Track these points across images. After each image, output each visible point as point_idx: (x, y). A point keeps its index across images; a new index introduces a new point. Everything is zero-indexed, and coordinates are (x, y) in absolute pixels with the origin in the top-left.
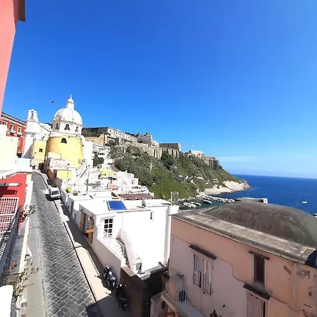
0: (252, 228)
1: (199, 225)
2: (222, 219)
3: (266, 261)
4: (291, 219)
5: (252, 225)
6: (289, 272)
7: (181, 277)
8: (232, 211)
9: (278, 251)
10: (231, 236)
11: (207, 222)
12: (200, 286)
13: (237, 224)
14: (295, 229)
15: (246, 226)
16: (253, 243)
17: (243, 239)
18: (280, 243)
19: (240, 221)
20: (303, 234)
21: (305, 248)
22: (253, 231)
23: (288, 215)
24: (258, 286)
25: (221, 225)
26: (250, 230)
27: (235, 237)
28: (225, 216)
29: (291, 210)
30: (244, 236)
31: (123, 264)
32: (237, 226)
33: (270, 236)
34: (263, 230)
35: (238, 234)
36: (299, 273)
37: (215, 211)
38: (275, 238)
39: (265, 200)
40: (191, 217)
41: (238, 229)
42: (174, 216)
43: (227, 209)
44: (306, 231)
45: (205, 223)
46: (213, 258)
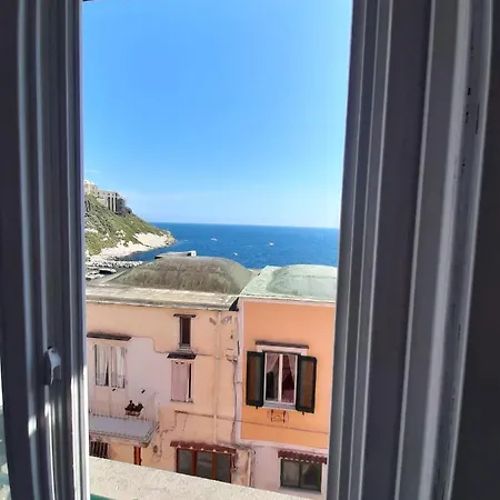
0: (178, 289)
1: (101, 301)
2: (138, 285)
3: (192, 320)
4: (219, 269)
5: (178, 285)
6: (215, 323)
8: (152, 272)
9: (205, 305)
10: (151, 302)
11: (115, 293)
12: (107, 384)
13: (159, 288)
14: (222, 280)
15: (170, 288)
16: (178, 304)
17: (167, 303)
18: (209, 297)
19: (162, 282)
20: (229, 283)
21: (230, 296)
22: (179, 292)
23: (217, 267)
24: (185, 350)
25: (138, 293)
26: (175, 292)
27: (157, 303)
28: (142, 281)
29: (220, 260)
30: (168, 300)
32: (158, 290)
33: (197, 293)
34: (191, 288)
35: (161, 299)
36: (223, 321)
37: (128, 275)
38: (203, 293)
39: (193, 253)
41: (160, 294)
43: (144, 271)
44: (231, 279)
45: (112, 295)
46: (127, 338)
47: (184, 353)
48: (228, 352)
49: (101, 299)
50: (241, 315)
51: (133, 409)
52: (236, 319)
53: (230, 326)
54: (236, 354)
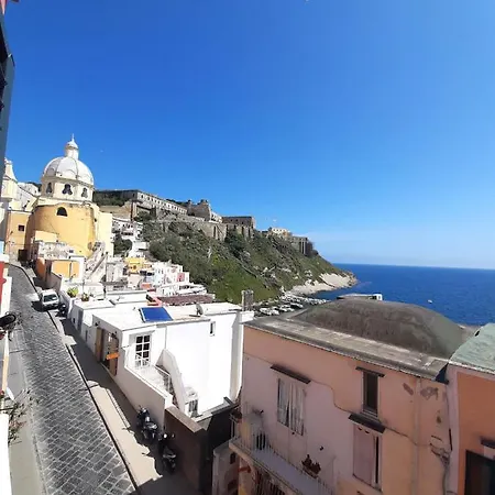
0: (362, 336)
1: (284, 335)
2: (319, 325)
3: (380, 381)
4: (414, 320)
5: (360, 331)
6: (411, 392)
7: (259, 413)
8: (333, 313)
9: (396, 364)
10: (331, 347)
11: (297, 330)
12: (287, 425)
13: (339, 331)
14: (418, 334)
15: (353, 334)
16: (361, 355)
17: (349, 351)
18: (399, 354)
19: (343, 326)
20: (429, 340)
21: (432, 358)
22: (362, 340)
25: (318, 333)
26: (358, 339)
27: (337, 349)
28: (323, 321)
29: (413, 308)
30: (350, 347)
31: (168, 404)
32: (339, 334)
33: (385, 346)
34: (377, 338)
35: (342, 345)
36: (423, 393)
37: (309, 314)
38: (392, 347)
39: (379, 296)
40: (274, 325)
41: (340, 338)
42: (247, 324)
44: (434, 337)
45: (294, 332)
46: (306, 380)
48: (434, 441)
49: (285, 333)
50: (453, 391)
51: (311, 467)
52: (445, 395)
53: (434, 404)
54: (447, 449)
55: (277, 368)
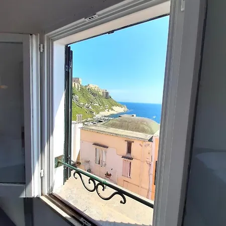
0: (127, 130)
1: (98, 132)
2: (112, 127)
3: (132, 144)
4: (145, 123)
5: (127, 128)
6: (142, 146)
7: (88, 162)
8: (117, 122)
9: (138, 138)
10: (116, 134)
11: (104, 129)
12: (99, 164)
13: (119, 129)
14: (146, 128)
15: (124, 129)
16: (127, 136)
17: (123, 135)
19: (121, 127)
20: (149, 129)
21: (149, 135)
23: (144, 122)
24: (129, 155)
25: (112, 130)
27: (119, 135)
28: (113, 125)
33: (135, 133)
34: (132, 130)
35: (120, 133)
36: (145, 146)
37: (108, 123)
39: (135, 115)
41: (120, 131)
42: (82, 129)
43: (114, 121)
44: (151, 128)
45: (102, 130)
46: (106, 147)
47: (128, 156)
48: (147, 160)
49: (99, 131)
50: (154, 144)
51: (108, 175)
52: (152, 145)
53: (149, 148)
54: (151, 161)
55: (95, 144)
